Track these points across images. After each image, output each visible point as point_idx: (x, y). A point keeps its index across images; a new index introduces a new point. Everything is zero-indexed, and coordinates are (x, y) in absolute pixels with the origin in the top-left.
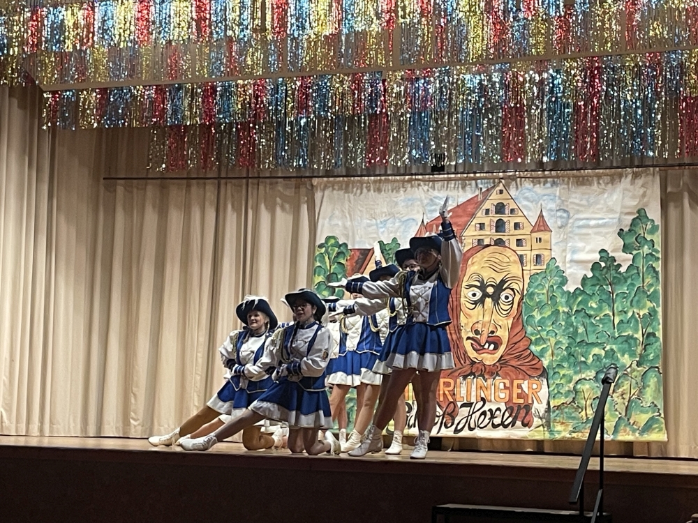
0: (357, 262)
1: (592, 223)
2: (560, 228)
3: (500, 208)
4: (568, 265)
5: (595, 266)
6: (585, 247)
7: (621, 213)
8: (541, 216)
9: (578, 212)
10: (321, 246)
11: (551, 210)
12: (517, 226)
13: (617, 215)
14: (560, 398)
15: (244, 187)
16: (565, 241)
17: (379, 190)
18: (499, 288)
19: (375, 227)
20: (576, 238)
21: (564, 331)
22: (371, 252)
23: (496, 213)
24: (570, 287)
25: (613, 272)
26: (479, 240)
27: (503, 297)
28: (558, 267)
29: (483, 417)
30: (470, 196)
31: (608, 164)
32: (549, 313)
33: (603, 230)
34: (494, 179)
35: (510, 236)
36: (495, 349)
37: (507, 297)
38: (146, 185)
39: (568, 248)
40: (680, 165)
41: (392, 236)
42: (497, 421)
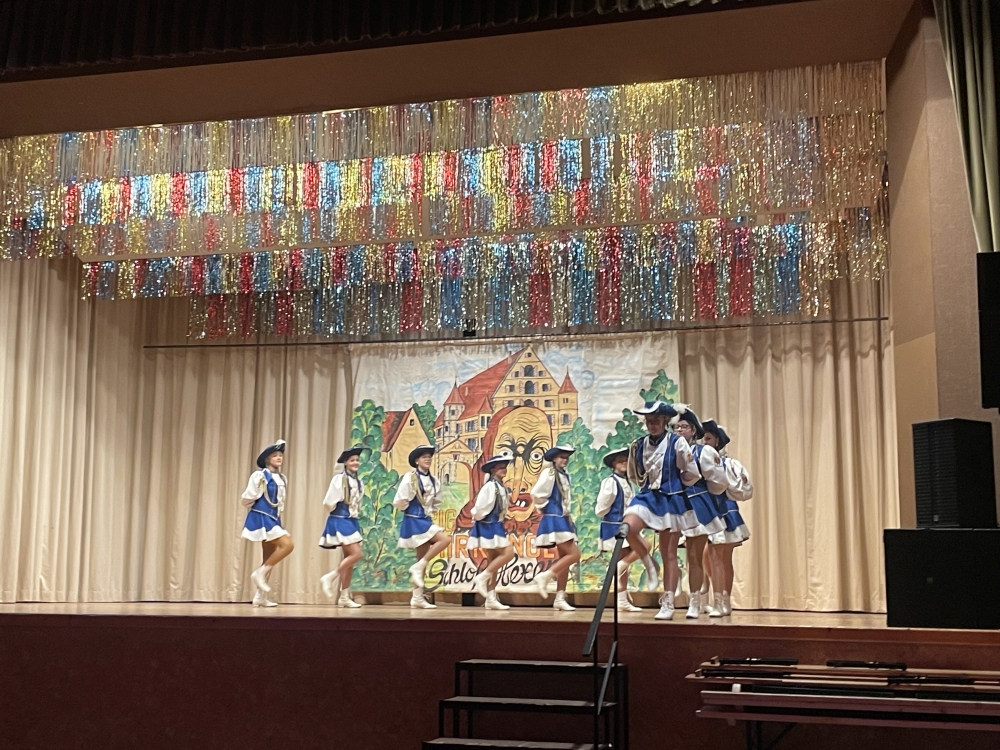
0: (392, 425)
1: (616, 383)
2: (585, 388)
3: (529, 371)
4: (594, 424)
5: (619, 425)
6: (609, 407)
7: (643, 374)
8: (568, 378)
9: (602, 373)
10: (358, 410)
11: (577, 372)
12: (545, 387)
13: (639, 376)
14: (588, 552)
15: (283, 353)
16: (591, 401)
17: (413, 354)
18: (529, 447)
19: (409, 390)
20: (601, 398)
21: (591, 487)
22: (406, 414)
23: (526, 375)
24: (596, 446)
25: (636, 431)
26: (509, 402)
27: (533, 456)
28: (584, 426)
29: (515, 572)
30: (500, 359)
31: (630, 328)
32: (577, 470)
33: (626, 390)
34: (523, 342)
35: (538, 397)
36: (526, 506)
37: (536, 456)
38: (186, 352)
39: (594, 408)
40: (695, 328)
41: (426, 399)
42: (529, 576)
